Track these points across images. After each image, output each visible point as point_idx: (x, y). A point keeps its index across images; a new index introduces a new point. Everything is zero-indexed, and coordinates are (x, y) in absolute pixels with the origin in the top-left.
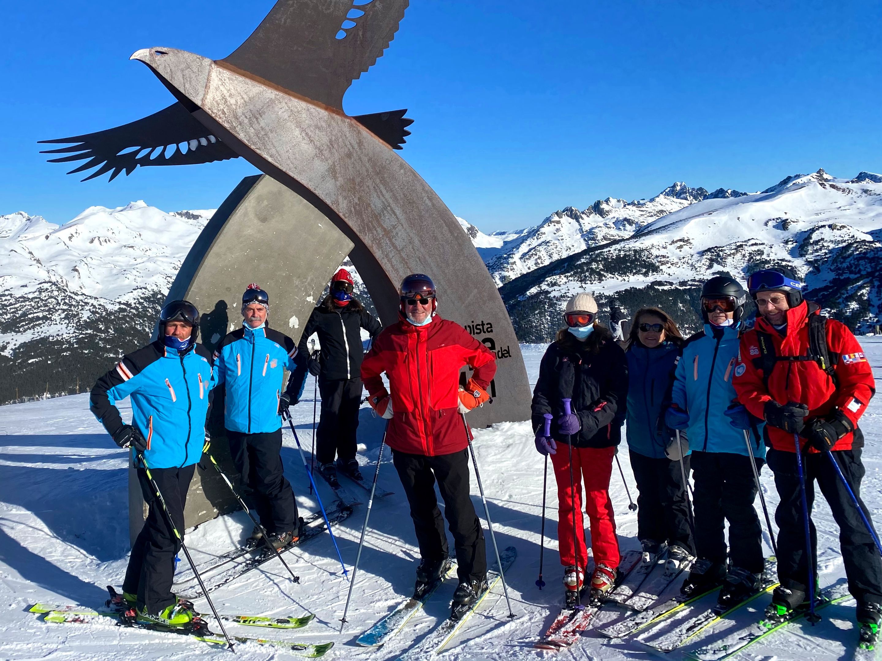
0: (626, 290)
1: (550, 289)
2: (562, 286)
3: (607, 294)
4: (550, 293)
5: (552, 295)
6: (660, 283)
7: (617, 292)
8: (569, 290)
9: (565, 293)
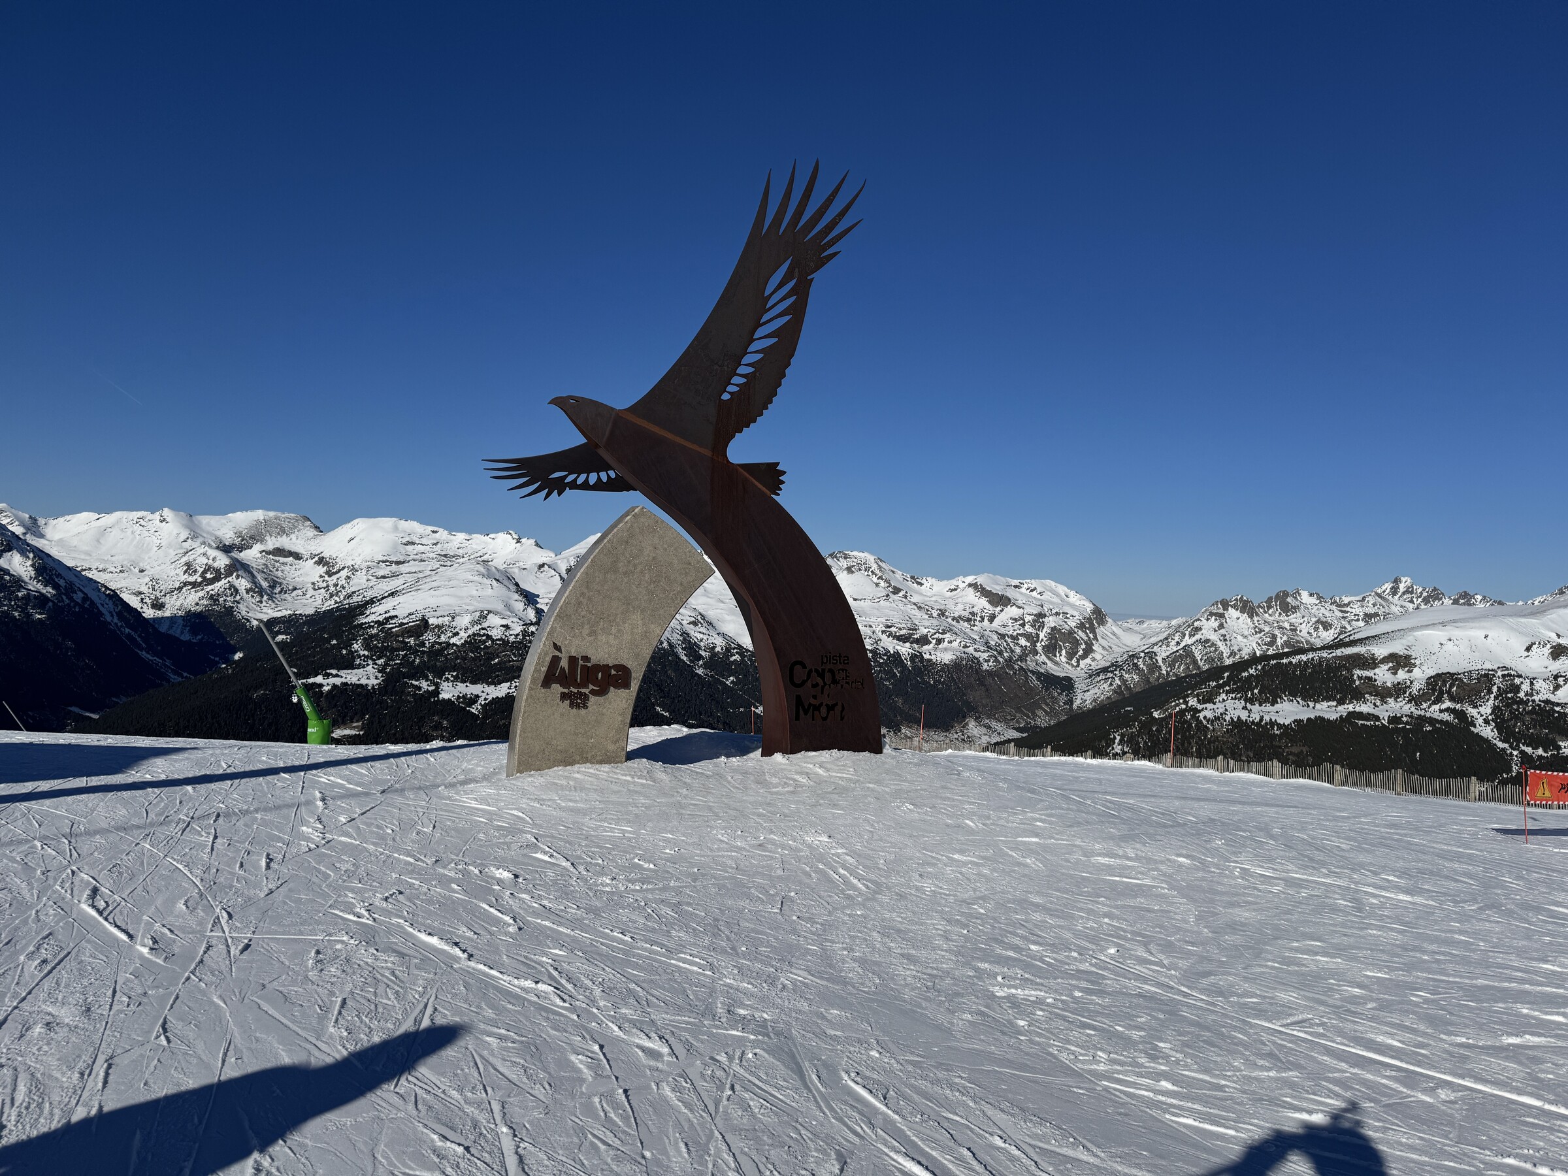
0: (1309, 719)
1: (1200, 707)
2: (1218, 705)
3: (1280, 721)
4: (1200, 711)
5: (1201, 715)
6: (1361, 716)
7: (1295, 721)
8: (1226, 710)
9: (1221, 714)
